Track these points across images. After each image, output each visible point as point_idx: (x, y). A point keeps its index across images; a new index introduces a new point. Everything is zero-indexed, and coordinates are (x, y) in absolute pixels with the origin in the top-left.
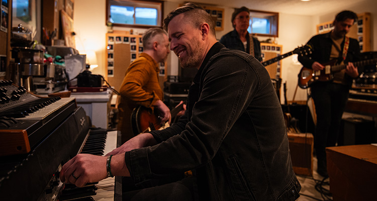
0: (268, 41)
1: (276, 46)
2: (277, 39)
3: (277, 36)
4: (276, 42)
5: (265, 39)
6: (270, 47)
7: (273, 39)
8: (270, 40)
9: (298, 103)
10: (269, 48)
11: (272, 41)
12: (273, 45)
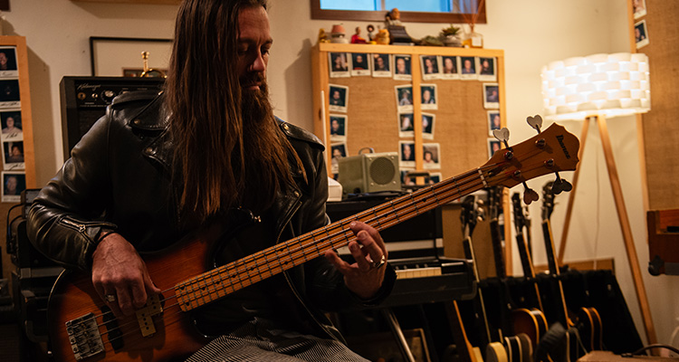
0: (444, 40)
1: (477, 54)
2: (478, 28)
3: (482, 19)
4: (476, 42)
5: (435, 30)
6: (453, 59)
7: (465, 28)
8: (453, 32)
9: (580, 269)
10: (452, 64)
11: (462, 37)
12: (467, 52)
